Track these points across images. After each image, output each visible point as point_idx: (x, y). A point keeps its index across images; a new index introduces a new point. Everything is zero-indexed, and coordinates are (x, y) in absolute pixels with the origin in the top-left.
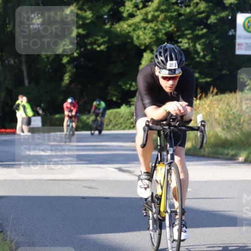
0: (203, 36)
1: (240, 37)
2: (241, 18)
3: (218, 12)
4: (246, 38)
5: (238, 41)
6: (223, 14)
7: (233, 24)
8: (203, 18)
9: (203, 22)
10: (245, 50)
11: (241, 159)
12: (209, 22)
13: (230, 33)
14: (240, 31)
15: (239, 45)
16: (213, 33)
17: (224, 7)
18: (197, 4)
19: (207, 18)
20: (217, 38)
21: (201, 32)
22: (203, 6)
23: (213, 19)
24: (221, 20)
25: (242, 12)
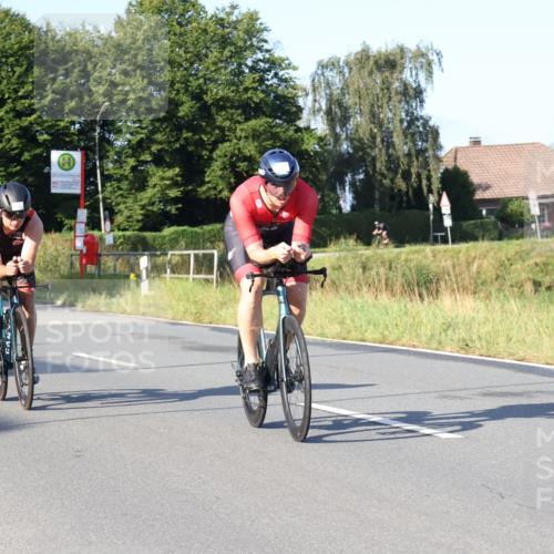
0: (17, 173)
1: (55, 175)
2: (55, 155)
3: (32, 148)
4: (61, 175)
5: (53, 179)
6: (38, 151)
7: (47, 161)
8: (16, 155)
9: (17, 159)
10: (62, 188)
11: (59, 302)
12: (23, 159)
13: (46, 171)
14: (55, 169)
15: (55, 183)
16: (27, 170)
17: (39, 145)
18: (10, 140)
19: (21, 154)
20: (31, 175)
21: (14, 170)
22: (15, 142)
23: (26, 156)
24: (35, 157)
25: (58, 149)
